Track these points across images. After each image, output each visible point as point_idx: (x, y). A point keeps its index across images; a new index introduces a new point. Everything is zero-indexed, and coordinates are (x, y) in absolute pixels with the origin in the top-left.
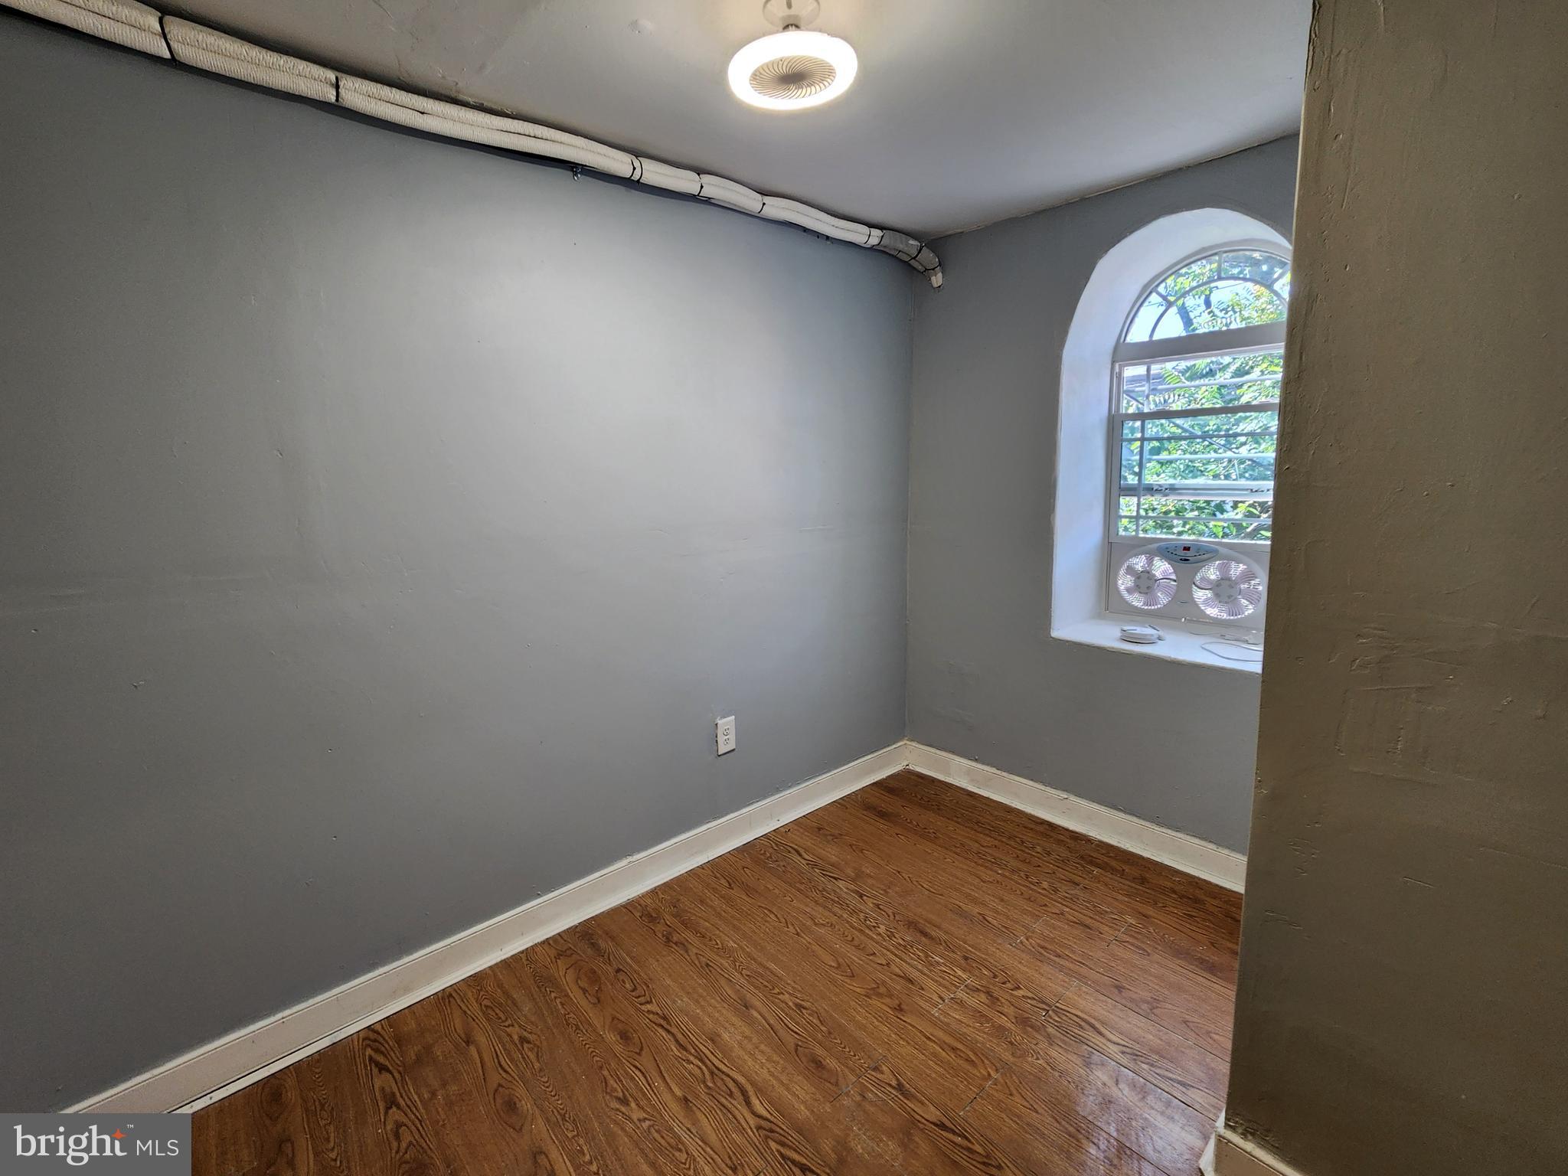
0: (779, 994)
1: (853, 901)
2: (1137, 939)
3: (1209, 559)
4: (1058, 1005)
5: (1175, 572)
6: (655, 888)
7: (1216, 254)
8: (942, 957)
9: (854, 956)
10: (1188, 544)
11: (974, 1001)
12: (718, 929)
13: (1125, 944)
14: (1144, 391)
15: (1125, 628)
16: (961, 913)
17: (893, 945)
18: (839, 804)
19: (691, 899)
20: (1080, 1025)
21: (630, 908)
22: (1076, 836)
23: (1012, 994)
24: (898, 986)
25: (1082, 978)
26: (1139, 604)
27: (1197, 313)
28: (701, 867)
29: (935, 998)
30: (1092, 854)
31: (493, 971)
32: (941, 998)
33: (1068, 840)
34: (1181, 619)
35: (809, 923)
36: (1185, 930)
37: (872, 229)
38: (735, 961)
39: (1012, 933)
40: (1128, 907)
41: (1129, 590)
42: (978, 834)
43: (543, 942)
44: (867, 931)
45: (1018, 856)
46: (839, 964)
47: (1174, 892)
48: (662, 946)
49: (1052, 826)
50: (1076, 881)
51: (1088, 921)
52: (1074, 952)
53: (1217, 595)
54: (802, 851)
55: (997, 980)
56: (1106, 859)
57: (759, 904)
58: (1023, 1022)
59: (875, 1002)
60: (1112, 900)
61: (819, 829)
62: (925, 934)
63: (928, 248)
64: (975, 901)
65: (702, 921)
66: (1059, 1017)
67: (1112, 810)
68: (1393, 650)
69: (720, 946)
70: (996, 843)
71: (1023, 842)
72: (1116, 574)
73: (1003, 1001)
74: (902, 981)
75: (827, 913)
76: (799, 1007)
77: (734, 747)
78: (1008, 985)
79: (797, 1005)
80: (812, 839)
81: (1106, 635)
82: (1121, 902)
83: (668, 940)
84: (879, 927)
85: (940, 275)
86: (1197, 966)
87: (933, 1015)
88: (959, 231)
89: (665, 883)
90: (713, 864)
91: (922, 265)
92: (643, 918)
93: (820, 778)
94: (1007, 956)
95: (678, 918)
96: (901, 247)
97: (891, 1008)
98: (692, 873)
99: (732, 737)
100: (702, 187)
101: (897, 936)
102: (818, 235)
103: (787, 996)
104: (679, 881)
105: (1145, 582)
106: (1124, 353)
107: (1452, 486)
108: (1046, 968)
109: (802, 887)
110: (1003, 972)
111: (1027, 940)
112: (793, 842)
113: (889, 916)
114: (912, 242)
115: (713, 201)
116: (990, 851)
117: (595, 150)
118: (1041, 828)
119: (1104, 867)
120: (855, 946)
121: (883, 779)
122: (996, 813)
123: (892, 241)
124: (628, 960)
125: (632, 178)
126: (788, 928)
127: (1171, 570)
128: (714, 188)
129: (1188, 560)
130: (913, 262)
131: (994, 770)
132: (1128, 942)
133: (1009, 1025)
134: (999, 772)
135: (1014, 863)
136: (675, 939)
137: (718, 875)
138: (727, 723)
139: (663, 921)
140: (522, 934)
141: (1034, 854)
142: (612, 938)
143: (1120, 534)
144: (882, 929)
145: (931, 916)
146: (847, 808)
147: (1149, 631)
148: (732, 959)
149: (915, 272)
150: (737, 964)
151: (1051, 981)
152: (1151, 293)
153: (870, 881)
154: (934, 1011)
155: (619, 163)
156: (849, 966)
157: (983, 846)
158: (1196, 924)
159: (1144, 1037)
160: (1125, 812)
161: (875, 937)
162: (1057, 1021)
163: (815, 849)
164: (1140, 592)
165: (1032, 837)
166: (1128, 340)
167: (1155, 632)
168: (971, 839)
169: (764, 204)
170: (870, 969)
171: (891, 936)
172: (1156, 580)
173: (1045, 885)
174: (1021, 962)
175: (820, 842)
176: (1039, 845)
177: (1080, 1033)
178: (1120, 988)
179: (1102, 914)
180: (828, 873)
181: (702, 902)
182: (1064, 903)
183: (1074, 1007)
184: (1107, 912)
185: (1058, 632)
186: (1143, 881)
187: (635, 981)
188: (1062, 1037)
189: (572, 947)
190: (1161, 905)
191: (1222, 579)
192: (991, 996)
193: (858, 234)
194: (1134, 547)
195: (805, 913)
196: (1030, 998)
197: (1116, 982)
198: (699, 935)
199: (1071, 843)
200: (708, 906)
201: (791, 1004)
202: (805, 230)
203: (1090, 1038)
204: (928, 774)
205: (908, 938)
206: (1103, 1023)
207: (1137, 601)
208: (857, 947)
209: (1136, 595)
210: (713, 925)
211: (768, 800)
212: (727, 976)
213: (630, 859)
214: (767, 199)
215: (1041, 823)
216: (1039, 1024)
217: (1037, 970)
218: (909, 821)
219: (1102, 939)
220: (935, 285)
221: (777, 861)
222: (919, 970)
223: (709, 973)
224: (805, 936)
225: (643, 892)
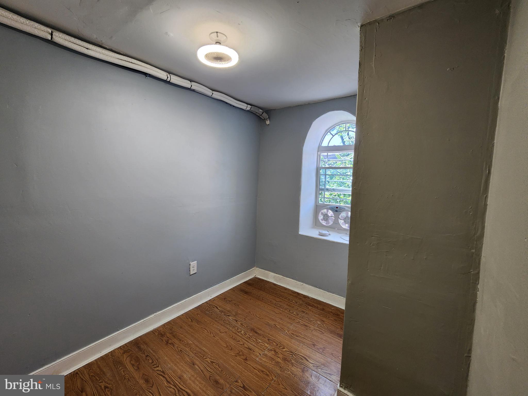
0: (205, 358)
1: (234, 323)
2: (320, 329)
3: (343, 211)
4: (296, 352)
5: (334, 215)
6: (164, 324)
7: (345, 123)
8: (261, 340)
9: (232, 342)
10: (337, 206)
11: (270, 354)
12: (186, 337)
13: (317, 331)
14: (326, 161)
15: (320, 231)
16: (268, 324)
17: (246, 337)
18: (232, 289)
19: (177, 327)
20: (302, 358)
21: (154, 332)
22: (305, 297)
23: (282, 351)
24: (246, 351)
25: (303, 343)
26: (324, 224)
27: (345, 137)
28: (182, 315)
29: (258, 354)
30: (309, 302)
31: (96, 362)
32: (259, 354)
33: (302, 298)
34: (335, 229)
35: (218, 332)
36: (334, 325)
37: (248, 105)
38: (191, 348)
39: (283, 330)
40: (318, 318)
41: (322, 220)
42: (276, 298)
43: (119, 348)
44: (238, 333)
45: (287, 304)
46: (227, 345)
47: (332, 313)
48: (165, 345)
49: (298, 294)
50: (304, 311)
51: (307, 324)
52: (301, 335)
53: (345, 221)
54: (218, 307)
55: (278, 346)
56: (313, 304)
57: (202, 327)
58: (285, 359)
59: (238, 358)
60: (314, 317)
61: (225, 299)
62: (256, 332)
63: (265, 112)
64: (273, 320)
65: (180, 335)
66: (296, 357)
67: (315, 288)
68: (380, 240)
69: (186, 343)
70: (281, 300)
71: (289, 299)
72: (318, 215)
73: (279, 353)
74: (248, 350)
75: (225, 328)
76: (212, 362)
77: (196, 272)
78: (281, 347)
79: (211, 362)
80: (222, 302)
81: (314, 233)
82: (316, 317)
83: (167, 343)
84: (241, 332)
85: (269, 121)
86: (336, 336)
87: (257, 360)
88: (275, 108)
89: (168, 322)
90: (186, 314)
91: (263, 117)
92: (159, 335)
93: (226, 281)
94: (282, 338)
95: (172, 334)
96: (257, 111)
97: (243, 359)
98: (178, 317)
99: (196, 268)
100: (191, 86)
101: (247, 334)
102: (231, 105)
103: (208, 359)
104: (174, 320)
105: (326, 217)
106: (321, 149)
107: (393, 195)
108: (293, 341)
109: (217, 320)
110: (280, 343)
111: (288, 332)
112: (215, 304)
113: (245, 327)
114: (260, 110)
115: (195, 91)
116: (279, 303)
117: (154, 70)
118: (295, 295)
119: (312, 306)
120: (233, 339)
121: (247, 281)
122: (282, 290)
123: (254, 109)
124: (152, 352)
125: (167, 80)
126: (211, 334)
127: (333, 214)
128: (195, 86)
129: (337, 211)
130: (260, 116)
131: (282, 276)
132: (317, 330)
133: (280, 361)
134: (283, 277)
135: (286, 307)
136: (170, 342)
137: (188, 317)
138: (194, 264)
139: (166, 336)
140: (110, 346)
141: (292, 303)
142: (146, 344)
143: (319, 203)
144: (243, 332)
145: (259, 327)
146: (235, 291)
147: (327, 232)
148: (190, 347)
149: (261, 119)
150: (192, 349)
151: (294, 345)
152: (328, 132)
153: (240, 316)
154: (257, 359)
155: (163, 75)
156: (230, 346)
157: (277, 302)
158: (337, 322)
159: (320, 361)
160: (319, 288)
161: (240, 335)
162: (295, 358)
163: (223, 306)
164: (325, 221)
165: (292, 298)
166: (322, 145)
167: (328, 232)
168: (273, 299)
169: (213, 94)
170: (238, 346)
171: (245, 334)
172: (329, 217)
173: (295, 313)
174: (285, 339)
175: (225, 303)
176: (294, 300)
177: (302, 361)
178: (314, 345)
179: (311, 321)
180: (226, 314)
181: (181, 327)
182: (300, 318)
183: (301, 352)
184: (312, 320)
185: (301, 232)
186: (323, 310)
187: (153, 359)
188: (296, 363)
189: (130, 349)
190: (328, 317)
191: (346, 217)
192: (276, 352)
193: (243, 106)
194: (324, 206)
195: (217, 329)
196: (287, 351)
197: (314, 343)
198: (179, 340)
199: (304, 299)
200: (183, 329)
201: (209, 362)
202: (227, 103)
203: (305, 363)
204: (261, 278)
205: (251, 335)
206: (309, 357)
207: (324, 223)
208: (234, 339)
209: (324, 221)
210: (184, 336)
211: (208, 290)
212: (187, 354)
213: (155, 314)
214: (214, 92)
215: (295, 293)
216: (289, 359)
217: (290, 342)
218: (254, 294)
219: (310, 329)
220: (267, 124)
221: (209, 311)
222: (253, 345)
223: (181, 353)
224: (216, 337)
225: (159, 325)
